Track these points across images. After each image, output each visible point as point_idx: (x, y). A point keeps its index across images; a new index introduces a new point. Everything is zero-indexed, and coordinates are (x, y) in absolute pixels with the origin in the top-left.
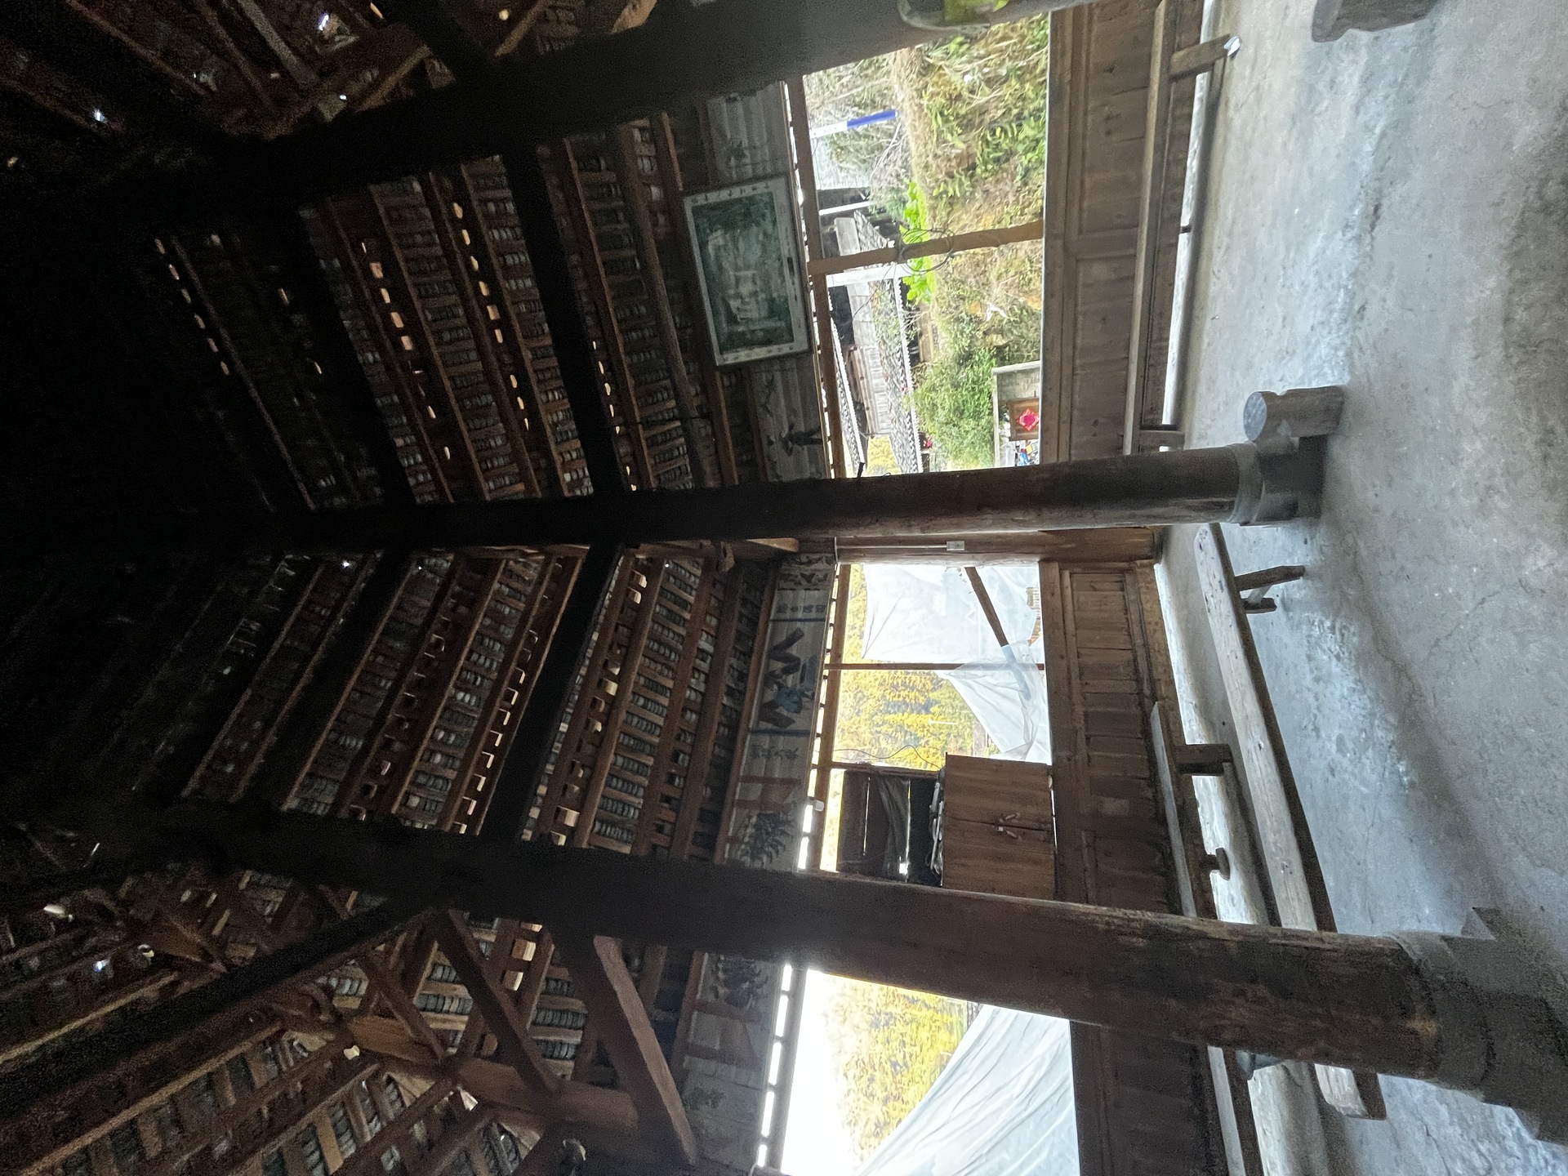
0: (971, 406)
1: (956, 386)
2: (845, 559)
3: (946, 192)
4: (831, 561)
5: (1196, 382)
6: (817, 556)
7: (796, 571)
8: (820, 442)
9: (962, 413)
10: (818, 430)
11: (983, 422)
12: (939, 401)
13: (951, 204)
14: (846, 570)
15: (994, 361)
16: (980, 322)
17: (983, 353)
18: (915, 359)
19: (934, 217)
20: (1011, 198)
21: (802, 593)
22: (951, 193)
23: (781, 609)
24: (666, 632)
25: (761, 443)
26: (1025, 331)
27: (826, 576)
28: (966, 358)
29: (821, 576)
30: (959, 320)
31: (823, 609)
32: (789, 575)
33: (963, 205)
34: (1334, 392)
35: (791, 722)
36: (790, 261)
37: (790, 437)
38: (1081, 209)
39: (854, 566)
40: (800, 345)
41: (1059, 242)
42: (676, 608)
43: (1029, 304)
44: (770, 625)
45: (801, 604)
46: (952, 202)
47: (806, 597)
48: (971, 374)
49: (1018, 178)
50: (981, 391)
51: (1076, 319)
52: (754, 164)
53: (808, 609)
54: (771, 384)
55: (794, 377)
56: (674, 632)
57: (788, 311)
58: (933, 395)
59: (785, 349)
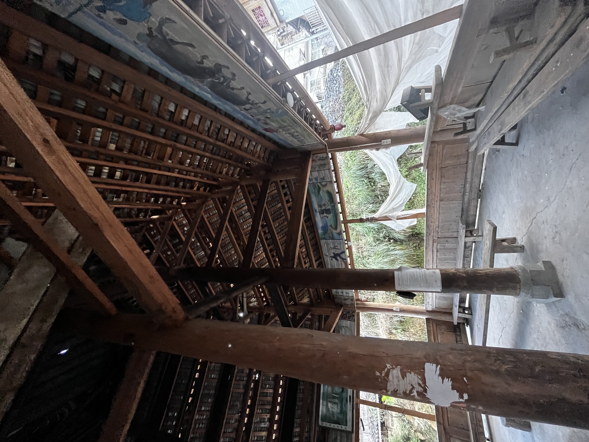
16: (412, 425)
36: (350, 396)
40: (348, 428)
54: (336, 439)
55: (344, 440)
57: (347, 414)
59: (344, 428)
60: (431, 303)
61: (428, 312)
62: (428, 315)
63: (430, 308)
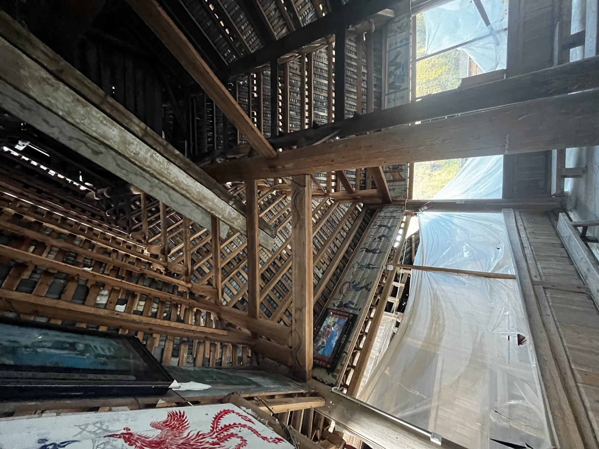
2: (415, 13)
4: (409, 16)
6: (402, 16)
7: (395, 26)
21: (398, 35)
23: (390, 46)
27: (407, 24)
29: (405, 24)
31: (408, 39)
32: (392, 29)
35: (400, 87)
44: (387, 53)
45: (399, 40)
47: (400, 37)
53: (402, 41)
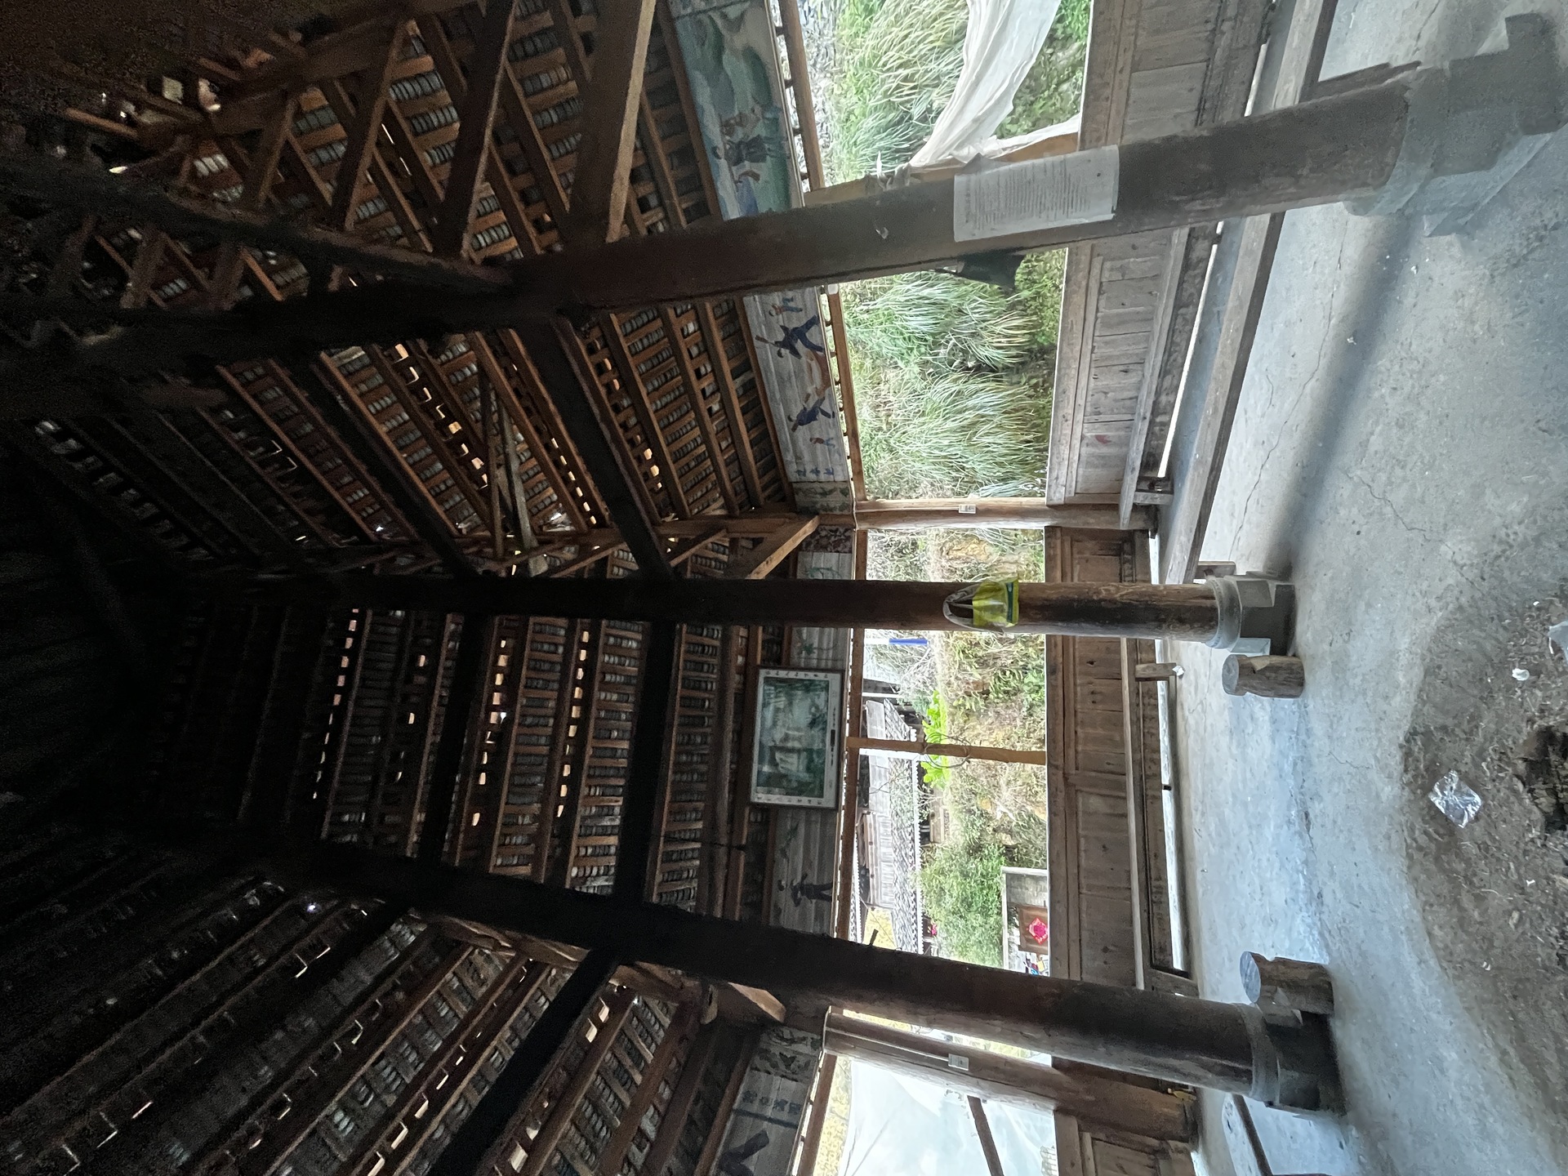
0: (979, 901)
1: (965, 875)
2: (834, 1047)
3: (964, 706)
4: (817, 1045)
5: (1199, 931)
6: (801, 1034)
7: (777, 1048)
8: (829, 899)
9: (970, 905)
10: (830, 886)
11: (992, 920)
12: (947, 887)
13: (968, 715)
14: (831, 1062)
15: (1003, 859)
16: (990, 819)
17: (992, 849)
18: (925, 837)
19: (953, 721)
20: (1019, 723)
21: (778, 1081)
22: (968, 707)
23: (749, 1097)
24: (607, 1091)
25: (771, 886)
26: (1033, 837)
27: (807, 1064)
28: (975, 849)
29: (802, 1060)
30: (970, 812)
31: (797, 1110)
32: (767, 1051)
33: (978, 718)
34: (1318, 970)
36: (833, 732)
37: (802, 887)
38: (1076, 751)
39: (841, 1060)
40: (827, 801)
41: (1061, 773)
42: (628, 1062)
43: (1037, 813)
44: (732, 1117)
45: (773, 1097)
46: (968, 714)
47: (781, 1087)
48: (980, 866)
49: (1025, 709)
50: (990, 887)
51: (1078, 841)
52: (819, 659)
53: (780, 1104)
54: (794, 831)
55: (817, 829)
56: (616, 1097)
57: (823, 772)
58: (942, 878)
59: (814, 802)
60: (1062, 480)
61: (1054, 508)
62: (1053, 517)
63: (1059, 497)
